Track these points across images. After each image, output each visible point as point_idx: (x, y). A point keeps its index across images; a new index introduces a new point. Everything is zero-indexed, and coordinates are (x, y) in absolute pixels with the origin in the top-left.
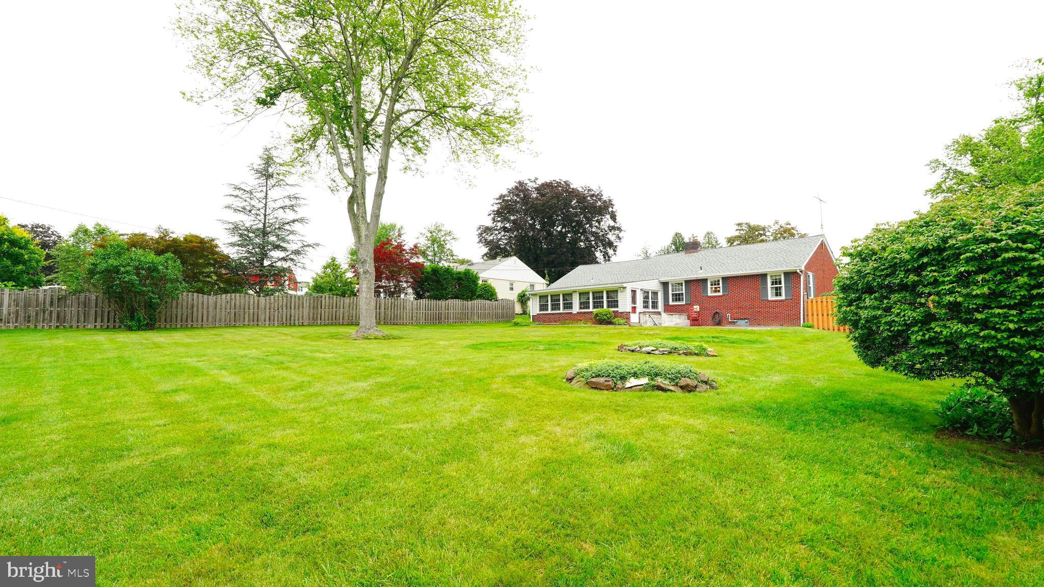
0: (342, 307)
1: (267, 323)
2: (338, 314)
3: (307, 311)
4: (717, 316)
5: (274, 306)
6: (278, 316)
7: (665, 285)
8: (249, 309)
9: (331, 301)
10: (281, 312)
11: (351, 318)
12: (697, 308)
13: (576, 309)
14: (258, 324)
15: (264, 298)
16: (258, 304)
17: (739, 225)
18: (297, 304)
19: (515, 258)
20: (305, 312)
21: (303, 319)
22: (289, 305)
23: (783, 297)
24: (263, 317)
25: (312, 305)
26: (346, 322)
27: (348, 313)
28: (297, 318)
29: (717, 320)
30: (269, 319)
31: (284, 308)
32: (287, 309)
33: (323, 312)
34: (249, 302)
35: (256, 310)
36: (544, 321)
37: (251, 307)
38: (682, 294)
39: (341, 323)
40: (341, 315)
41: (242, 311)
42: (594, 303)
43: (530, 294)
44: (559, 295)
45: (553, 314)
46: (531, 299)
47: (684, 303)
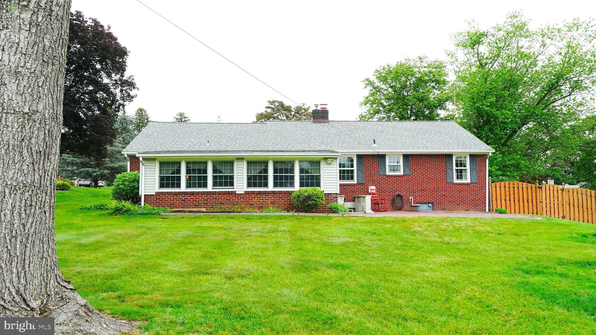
4: (397, 200)
12: (372, 189)
13: (241, 185)
23: (468, 181)
29: (398, 204)
36: (172, 206)
42: (275, 178)
43: (145, 159)
44: (206, 163)
45: (192, 193)
46: (142, 168)
47: (355, 182)
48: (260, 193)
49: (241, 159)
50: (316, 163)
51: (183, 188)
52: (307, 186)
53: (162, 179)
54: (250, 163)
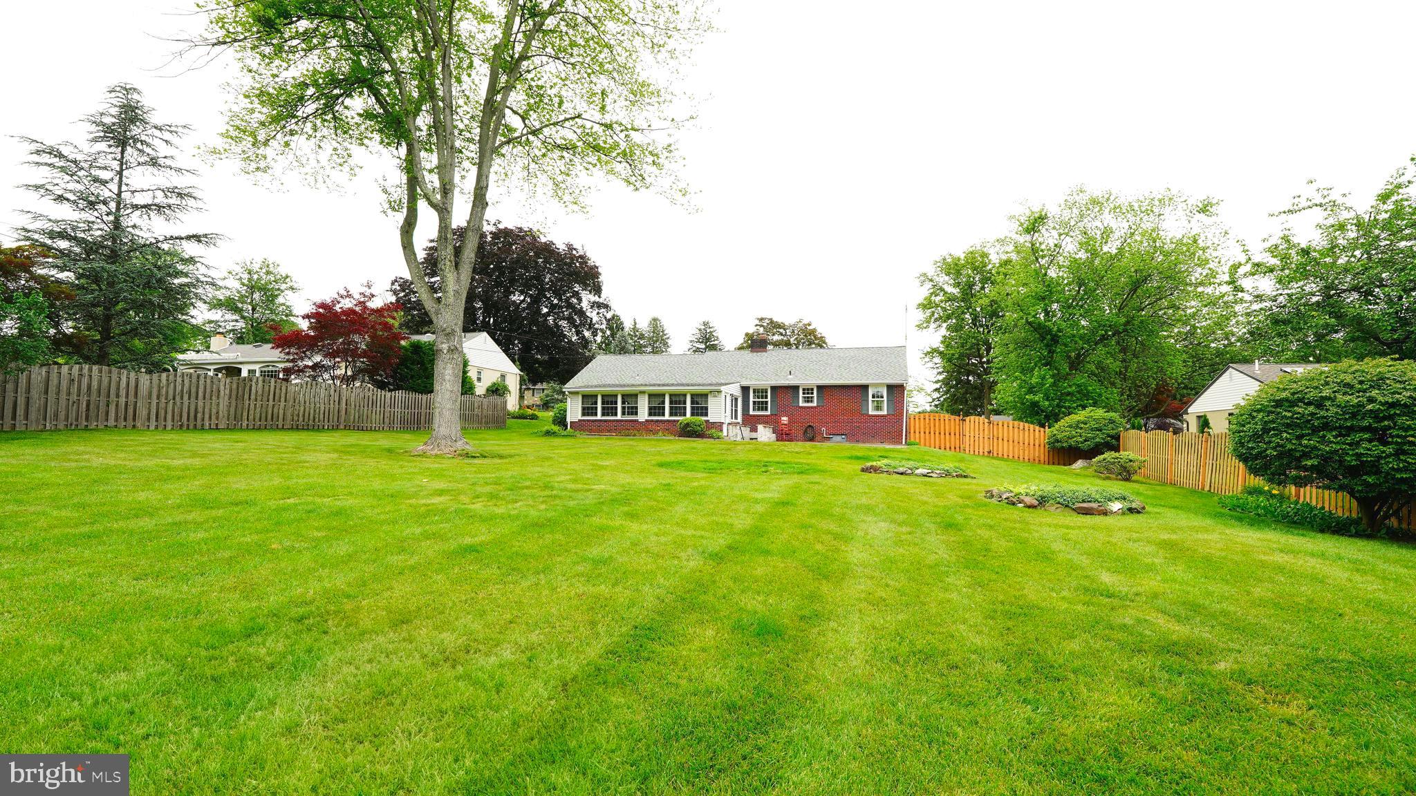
0: (283, 399)
1: (153, 423)
2: (276, 410)
3: (226, 403)
4: (809, 430)
5: (167, 392)
6: (173, 410)
7: (745, 390)
8: (118, 396)
9: (267, 388)
10: (178, 403)
11: (296, 418)
12: (785, 419)
13: (643, 415)
14: (134, 426)
15: (148, 377)
16: (137, 386)
17: (761, 320)
18: (208, 390)
19: (485, 334)
20: (221, 406)
21: (217, 419)
22: (193, 390)
23: (885, 412)
24: (145, 413)
25: (234, 393)
26: (288, 424)
27: (291, 410)
28: (207, 416)
29: (810, 435)
30: (157, 417)
31: (186, 397)
32: (189, 399)
33: (252, 406)
34: (119, 383)
35: (131, 398)
36: (591, 431)
37: (123, 392)
38: (767, 402)
39: (280, 426)
40: (281, 412)
41: (103, 399)
42: (671, 408)
43: (569, 392)
44: (616, 396)
45: (606, 421)
46: (569, 400)
47: (768, 413)
48: (657, 421)
49: (643, 392)
50: (705, 396)
51: (599, 417)
52: (697, 415)
53: (584, 409)
54: (652, 396)
